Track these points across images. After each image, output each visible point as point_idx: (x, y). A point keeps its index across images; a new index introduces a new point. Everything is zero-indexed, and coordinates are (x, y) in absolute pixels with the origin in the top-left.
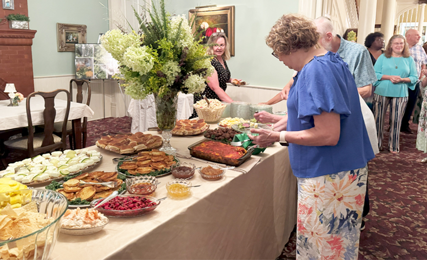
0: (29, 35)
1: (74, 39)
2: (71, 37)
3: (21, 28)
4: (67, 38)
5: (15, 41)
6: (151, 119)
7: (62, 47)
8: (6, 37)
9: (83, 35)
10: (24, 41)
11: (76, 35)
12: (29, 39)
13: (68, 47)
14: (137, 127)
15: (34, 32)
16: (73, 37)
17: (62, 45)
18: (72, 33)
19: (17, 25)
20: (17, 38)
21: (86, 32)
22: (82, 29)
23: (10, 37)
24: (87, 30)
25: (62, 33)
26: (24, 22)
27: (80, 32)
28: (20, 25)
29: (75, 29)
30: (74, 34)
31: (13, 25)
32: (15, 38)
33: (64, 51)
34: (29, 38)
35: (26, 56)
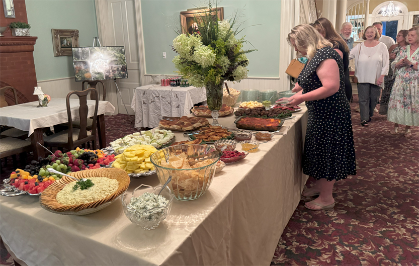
0: (31, 42)
1: (68, 43)
2: (65, 42)
3: (24, 35)
4: (62, 43)
5: (19, 48)
6: (154, 112)
7: (58, 52)
8: (11, 45)
9: (76, 40)
10: (26, 47)
11: (69, 39)
12: (30, 46)
13: (64, 51)
14: (140, 121)
15: (35, 39)
16: (67, 42)
17: (58, 50)
18: (66, 38)
19: (20, 33)
20: (20, 45)
21: (78, 36)
22: (74, 34)
23: (15, 45)
24: (80, 34)
25: (57, 38)
26: (26, 30)
27: (73, 36)
28: (22, 33)
29: (68, 34)
30: (68, 39)
31: (16, 33)
32: (19, 45)
33: (61, 56)
34: (30, 44)
35: (29, 62)
